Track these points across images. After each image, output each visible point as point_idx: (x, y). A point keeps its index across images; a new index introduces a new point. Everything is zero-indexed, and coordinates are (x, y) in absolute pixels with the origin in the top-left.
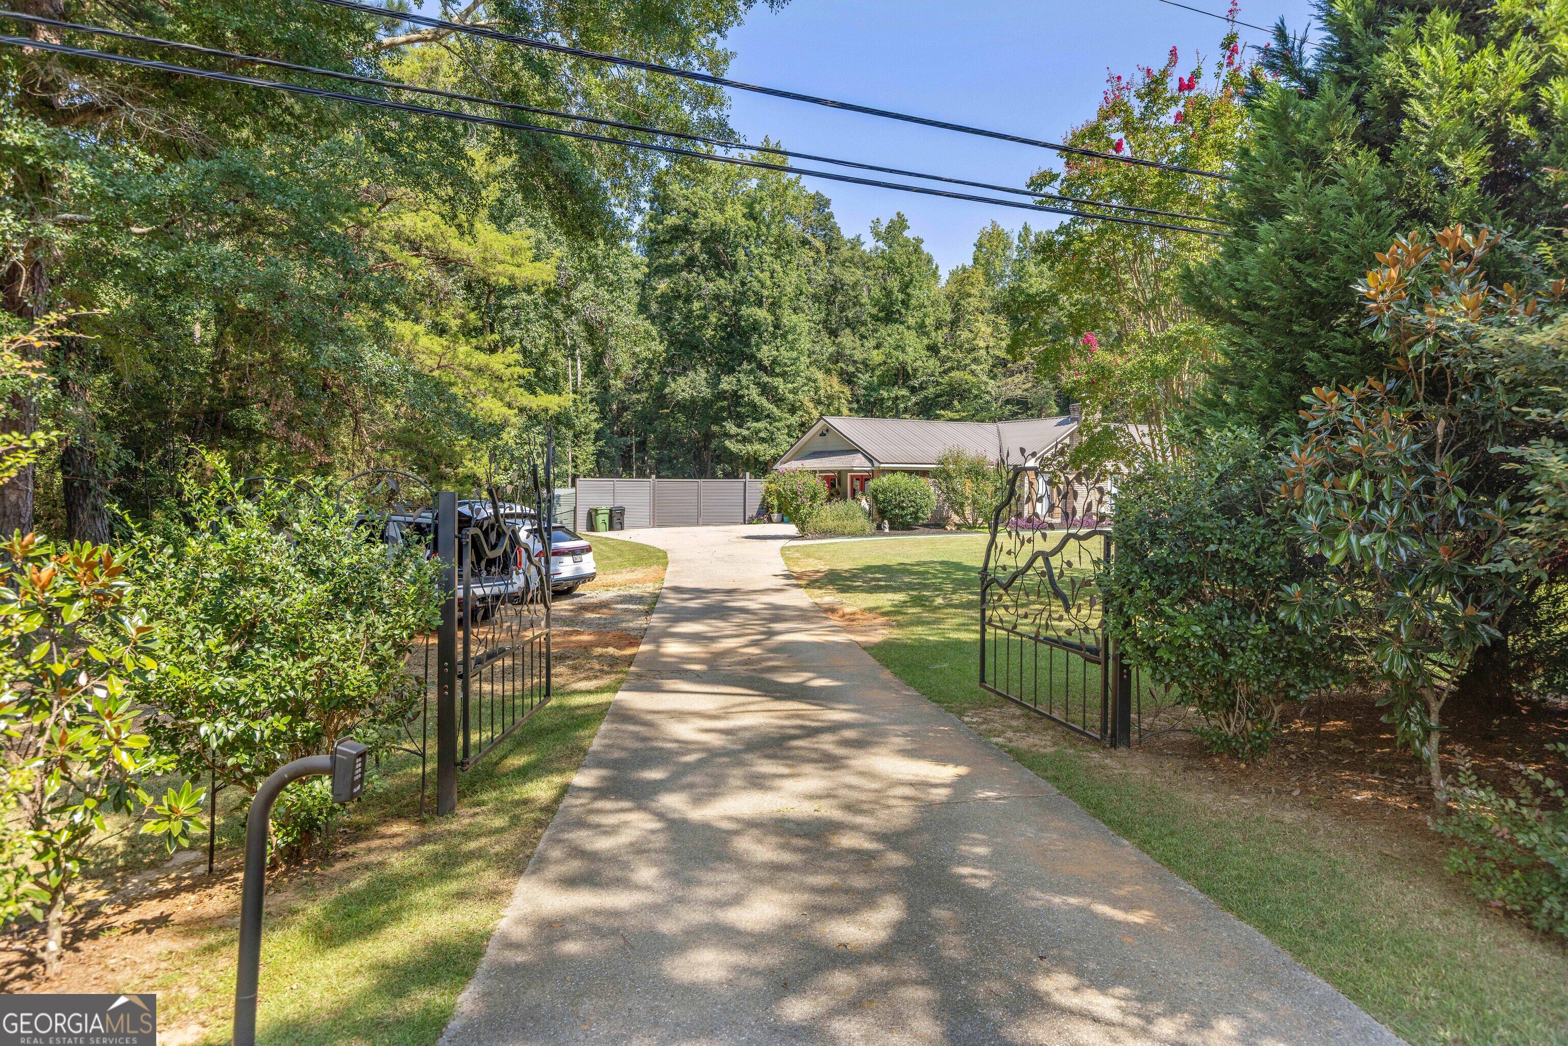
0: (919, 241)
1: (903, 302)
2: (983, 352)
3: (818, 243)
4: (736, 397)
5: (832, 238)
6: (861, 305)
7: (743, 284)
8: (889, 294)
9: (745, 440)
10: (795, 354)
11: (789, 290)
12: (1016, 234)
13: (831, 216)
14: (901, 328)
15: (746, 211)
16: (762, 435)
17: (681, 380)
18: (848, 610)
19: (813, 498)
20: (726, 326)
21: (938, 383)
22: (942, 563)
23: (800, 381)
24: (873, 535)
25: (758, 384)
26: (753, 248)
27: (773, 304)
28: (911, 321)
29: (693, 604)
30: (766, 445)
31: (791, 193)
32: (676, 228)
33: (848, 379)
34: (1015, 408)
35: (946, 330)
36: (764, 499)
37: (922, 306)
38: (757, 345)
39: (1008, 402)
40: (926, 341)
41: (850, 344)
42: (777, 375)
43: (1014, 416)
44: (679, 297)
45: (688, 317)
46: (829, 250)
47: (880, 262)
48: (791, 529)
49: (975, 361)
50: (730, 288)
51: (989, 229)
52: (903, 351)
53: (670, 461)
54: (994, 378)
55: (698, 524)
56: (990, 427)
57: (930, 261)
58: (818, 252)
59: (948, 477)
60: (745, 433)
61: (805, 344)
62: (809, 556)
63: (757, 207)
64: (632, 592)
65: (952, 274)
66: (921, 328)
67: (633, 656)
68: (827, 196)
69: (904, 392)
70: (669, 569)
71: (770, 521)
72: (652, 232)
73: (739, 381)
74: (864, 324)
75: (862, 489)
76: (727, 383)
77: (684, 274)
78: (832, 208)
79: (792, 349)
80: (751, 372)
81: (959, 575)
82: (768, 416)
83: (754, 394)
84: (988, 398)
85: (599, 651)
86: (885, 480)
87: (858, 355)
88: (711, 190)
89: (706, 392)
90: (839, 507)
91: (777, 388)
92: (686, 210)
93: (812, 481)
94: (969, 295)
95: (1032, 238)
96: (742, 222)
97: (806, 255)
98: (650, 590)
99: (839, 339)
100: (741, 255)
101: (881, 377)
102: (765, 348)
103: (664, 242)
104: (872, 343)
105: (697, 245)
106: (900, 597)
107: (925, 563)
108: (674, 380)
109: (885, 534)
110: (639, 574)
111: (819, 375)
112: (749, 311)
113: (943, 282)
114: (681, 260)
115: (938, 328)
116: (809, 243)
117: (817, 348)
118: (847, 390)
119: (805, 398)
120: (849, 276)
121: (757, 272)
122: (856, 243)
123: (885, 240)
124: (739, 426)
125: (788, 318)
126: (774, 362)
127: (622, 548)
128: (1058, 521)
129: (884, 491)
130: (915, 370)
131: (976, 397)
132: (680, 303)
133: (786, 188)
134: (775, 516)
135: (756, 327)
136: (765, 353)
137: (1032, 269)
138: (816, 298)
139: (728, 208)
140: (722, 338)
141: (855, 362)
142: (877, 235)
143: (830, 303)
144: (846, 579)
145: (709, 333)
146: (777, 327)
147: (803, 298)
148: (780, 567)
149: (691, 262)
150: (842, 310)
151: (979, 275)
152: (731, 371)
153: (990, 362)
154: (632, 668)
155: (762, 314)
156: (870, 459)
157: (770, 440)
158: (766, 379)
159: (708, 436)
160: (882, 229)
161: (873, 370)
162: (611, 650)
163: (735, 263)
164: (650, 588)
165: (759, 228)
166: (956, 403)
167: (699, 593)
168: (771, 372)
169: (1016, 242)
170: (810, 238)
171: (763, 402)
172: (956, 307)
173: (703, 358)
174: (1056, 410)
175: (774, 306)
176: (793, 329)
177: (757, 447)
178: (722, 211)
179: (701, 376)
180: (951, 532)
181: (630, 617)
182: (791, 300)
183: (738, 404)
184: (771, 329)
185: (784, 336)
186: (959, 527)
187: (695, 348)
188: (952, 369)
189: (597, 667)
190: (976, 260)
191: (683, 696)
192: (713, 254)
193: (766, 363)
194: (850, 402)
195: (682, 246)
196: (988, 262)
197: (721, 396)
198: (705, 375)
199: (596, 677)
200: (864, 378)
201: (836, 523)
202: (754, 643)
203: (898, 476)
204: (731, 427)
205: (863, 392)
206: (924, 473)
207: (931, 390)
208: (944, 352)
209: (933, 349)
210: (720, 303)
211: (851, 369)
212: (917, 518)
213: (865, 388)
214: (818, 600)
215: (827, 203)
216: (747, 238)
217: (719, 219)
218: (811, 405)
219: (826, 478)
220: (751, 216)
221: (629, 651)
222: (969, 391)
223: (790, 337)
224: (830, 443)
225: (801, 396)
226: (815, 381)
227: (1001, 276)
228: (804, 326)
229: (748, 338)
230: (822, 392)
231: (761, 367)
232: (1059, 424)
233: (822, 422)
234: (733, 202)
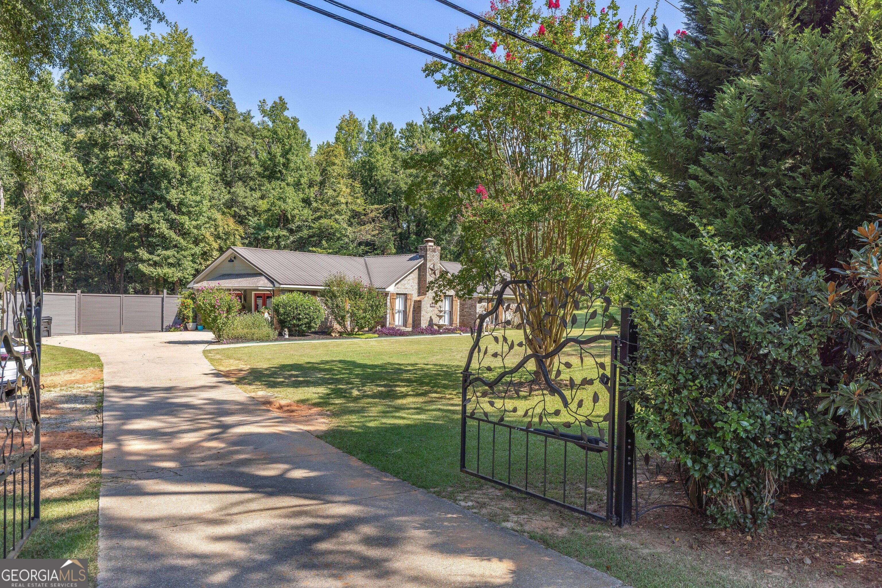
0: (296, 120)
1: (284, 165)
2: (343, 206)
3: (218, 113)
4: (148, 230)
5: (228, 110)
6: (251, 165)
7: (154, 139)
8: (272, 157)
9: (156, 264)
10: (198, 198)
11: (194, 147)
12: (366, 123)
13: (228, 93)
14: (283, 184)
15: (157, 80)
16: (171, 261)
17: (99, 213)
18: (283, 402)
19: (228, 311)
20: (138, 172)
21: (310, 227)
22: (340, 361)
23: (203, 219)
24: (276, 340)
25: (167, 220)
26: (163, 110)
27: (179, 157)
28: (290, 180)
29: (138, 401)
30: (174, 269)
31: (195, 70)
32: (94, 87)
33: (241, 221)
34: (367, 249)
35: (316, 188)
36: (180, 311)
37: (298, 169)
38: (167, 189)
39: (360, 244)
40: (301, 196)
41: (242, 194)
42: (183, 214)
43: (365, 254)
44: (96, 144)
45: (104, 162)
46: (226, 121)
47: (265, 133)
48: (209, 336)
49: (338, 212)
50: (143, 141)
51: (347, 117)
52: (284, 201)
53: (86, 280)
54: (351, 225)
55: (120, 332)
56: (361, 260)
57: (304, 136)
58: (217, 119)
59: (334, 296)
60: (156, 258)
61: (207, 190)
62: (229, 357)
63: (167, 79)
64: (75, 391)
65: (320, 147)
66: (297, 185)
67: (100, 455)
68: (225, 77)
69: (285, 233)
70: (105, 370)
71: (186, 329)
72: (71, 87)
73: (151, 216)
74: (252, 179)
75: (264, 304)
76: (140, 218)
77: (101, 126)
78: (228, 87)
79: (196, 194)
80: (161, 210)
81: (358, 371)
82: (176, 246)
83: (163, 228)
84: (347, 240)
85: (59, 453)
86: (284, 298)
87: (249, 203)
88: (127, 59)
89: (121, 225)
90: (248, 318)
91: (183, 224)
92: (103, 73)
93: (228, 297)
94: (334, 164)
95: (378, 127)
96: (154, 88)
97: (208, 122)
98: (92, 389)
99: (233, 190)
100: (153, 115)
101: (267, 220)
102: (173, 191)
103: (83, 97)
104: (258, 194)
105: (113, 104)
106: (322, 390)
107: (327, 362)
108: (93, 213)
109: (286, 340)
110: (77, 375)
111: (218, 216)
112: (159, 161)
113: (313, 153)
114: (99, 114)
115: (311, 186)
116: (210, 111)
117: (216, 195)
118: (241, 229)
119: (207, 233)
120: (243, 141)
121: (167, 130)
122: (247, 117)
123: (270, 116)
124: (151, 253)
125: (192, 170)
126: (181, 203)
127: (54, 352)
128: (410, 329)
129: (285, 306)
130: (293, 217)
131: (339, 239)
132: (96, 150)
133: (192, 66)
134: (191, 325)
135: (165, 174)
136: (174, 196)
137: (378, 149)
138: (214, 155)
139: (142, 76)
140: (135, 181)
141: (246, 208)
142: (264, 112)
143: (226, 161)
144: (269, 376)
145: (122, 177)
146: (183, 175)
147: (205, 154)
148: (207, 367)
149: (107, 117)
150: (236, 167)
151: (340, 150)
152: (143, 208)
153: (349, 214)
154: (104, 470)
155: (171, 164)
156: (272, 280)
157: (178, 264)
158: (173, 216)
159: (121, 262)
160: (268, 108)
161: (260, 215)
162: (74, 451)
163: (148, 121)
164: (91, 388)
165: (168, 95)
166: (324, 242)
167: (140, 391)
168: (179, 212)
169: (367, 129)
170: (211, 108)
171: (172, 234)
172: (324, 173)
173: (118, 196)
174: (394, 251)
175: (181, 158)
176: (197, 178)
177: (166, 270)
178: (137, 79)
179: (116, 211)
180: (335, 338)
181: (78, 416)
182: (195, 155)
183: (148, 235)
184: (179, 177)
185: (189, 183)
186: (341, 334)
187: (111, 187)
188: (320, 218)
189: (64, 470)
190: (337, 139)
191: (174, 498)
192: (127, 112)
193: (175, 203)
194: (242, 238)
195: (100, 102)
196: (346, 141)
197: (136, 228)
198: (119, 210)
199: (67, 482)
200: (253, 221)
201: (246, 330)
202: (212, 437)
203: (295, 294)
204: (143, 253)
205: (252, 231)
206: (314, 293)
207: (305, 232)
208: (315, 204)
209: (307, 201)
210: (133, 153)
211: (243, 213)
212: (310, 327)
213: (254, 228)
214: (253, 395)
215: (225, 82)
216: (158, 103)
217: (134, 83)
218: (211, 239)
219: (237, 295)
220: (161, 84)
221: (92, 451)
222: (334, 234)
223: (194, 185)
224: (237, 267)
225: (203, 231)
226: (215, 220)
227: (356, 153)
228: (206, 177)
229: (159, 183)
230: (221, 229)
231: (169, 205)
232: (411, 259)
233: (230, 251)
234: (146, 71)
